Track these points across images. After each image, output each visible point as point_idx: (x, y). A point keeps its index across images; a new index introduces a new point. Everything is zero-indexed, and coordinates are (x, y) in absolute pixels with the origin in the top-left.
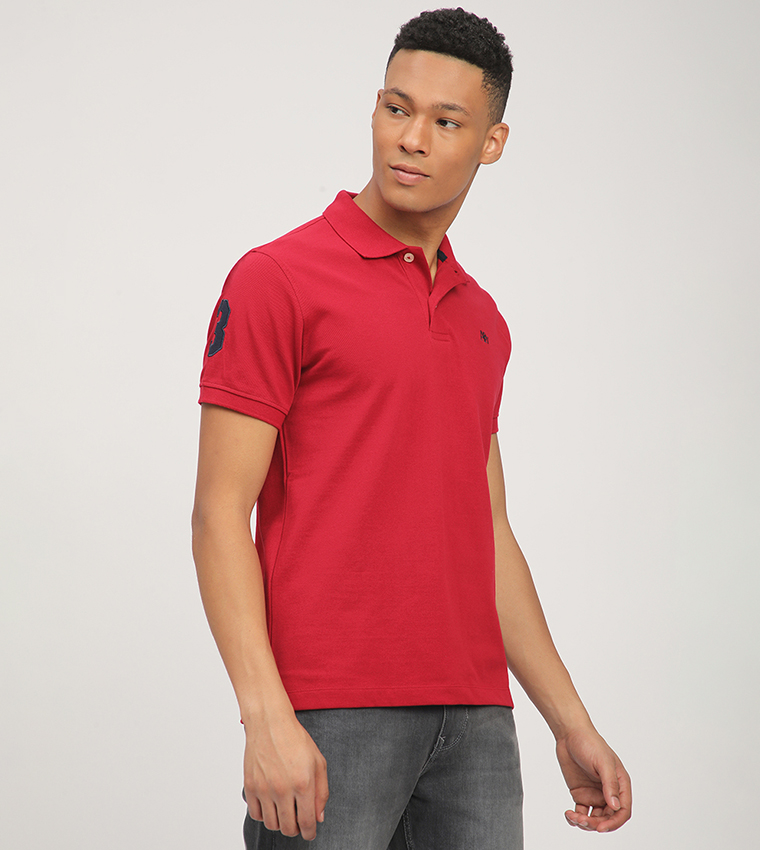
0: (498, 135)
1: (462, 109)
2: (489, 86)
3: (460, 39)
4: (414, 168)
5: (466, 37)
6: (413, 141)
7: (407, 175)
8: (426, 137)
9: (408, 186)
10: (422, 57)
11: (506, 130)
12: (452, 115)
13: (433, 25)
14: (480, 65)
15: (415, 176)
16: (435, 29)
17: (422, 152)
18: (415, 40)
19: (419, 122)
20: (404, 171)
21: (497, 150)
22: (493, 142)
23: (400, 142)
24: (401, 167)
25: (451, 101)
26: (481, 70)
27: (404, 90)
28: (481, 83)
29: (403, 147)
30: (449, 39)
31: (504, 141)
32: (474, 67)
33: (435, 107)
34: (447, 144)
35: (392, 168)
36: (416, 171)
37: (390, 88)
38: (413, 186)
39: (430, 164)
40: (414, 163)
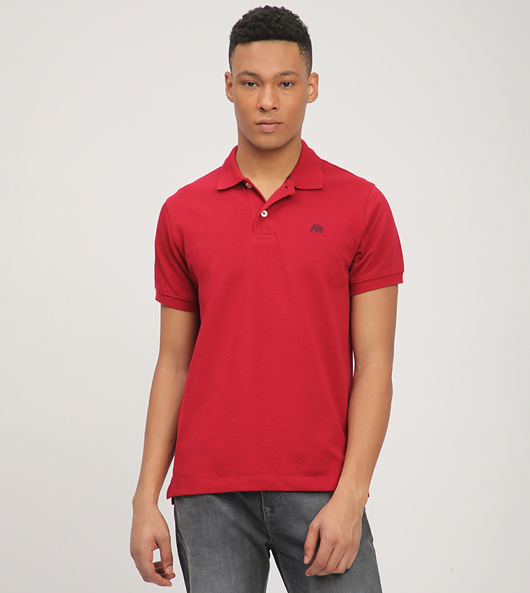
0: (313, 81)
1: (293, 73)
2: (304, 52)
3: (279, 28)
4: (271, 120)
5: (282, 25)
6: (267, 102)
7: (268, 126)
8: (275, 98)
9: (270, 133)
10: (257, 46)
11: (316, 76)
12: (287, 78)
13: (258, 23)
14: (294, 41)
15: (273, 126)
16: (260, 26)
17: (274, 108)
18: (249, 36)
19: (268, 89)
20: (265, 124)
21: (314, 92)
22: (311, 87)
23: (259, 105)
24: (264, 122)
25: (285, 70)
26: (296, 44)
27: (252, 71)
28: (299, 52)
29: (262, 108)
30: (272, 30)
31: (317, 85)
32: (291, 43)
33: (276, 77)
34: (287, 98)
35: (257, 124)
36: (273, 122)
37: (241, 72)
38: (273, 132)
39: (281, 115)
40: (270, 117)
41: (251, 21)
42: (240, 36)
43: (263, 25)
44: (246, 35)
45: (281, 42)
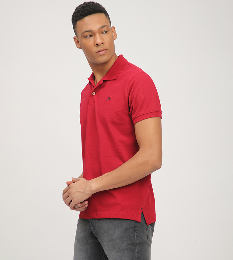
0: (113, 30)
1: (106, 26)
3: (95, 8)
6: (99, 41)
7: (102, 52)
8: (102, 39)
9: (103, 55)
10: (87, 19)
11: (114, 28)
12: (104, 29)
13: (85, 8)
15: (104, 51)
17: (103, 43)
18: (82, 15)
19: (97, 35)
20: (100, 51)
21: (115, 35)
22: (113, 33)
23: (96, 43)
24: (99, 50)
25: (103, 25)
26: (103, 14)
28: (105, 17)
29: (97, 45)
32: (101, 13)
33: (99, 29)
35: (96, 53)
36: (104, 49)
37: (83, 32)
38: (105, 54)
39: (106, 46)
40: (102, 48)
41: (81, 9)
42: (78, 16)
43: (87, 8)
44: (81, 15)
45: (97, 14)
